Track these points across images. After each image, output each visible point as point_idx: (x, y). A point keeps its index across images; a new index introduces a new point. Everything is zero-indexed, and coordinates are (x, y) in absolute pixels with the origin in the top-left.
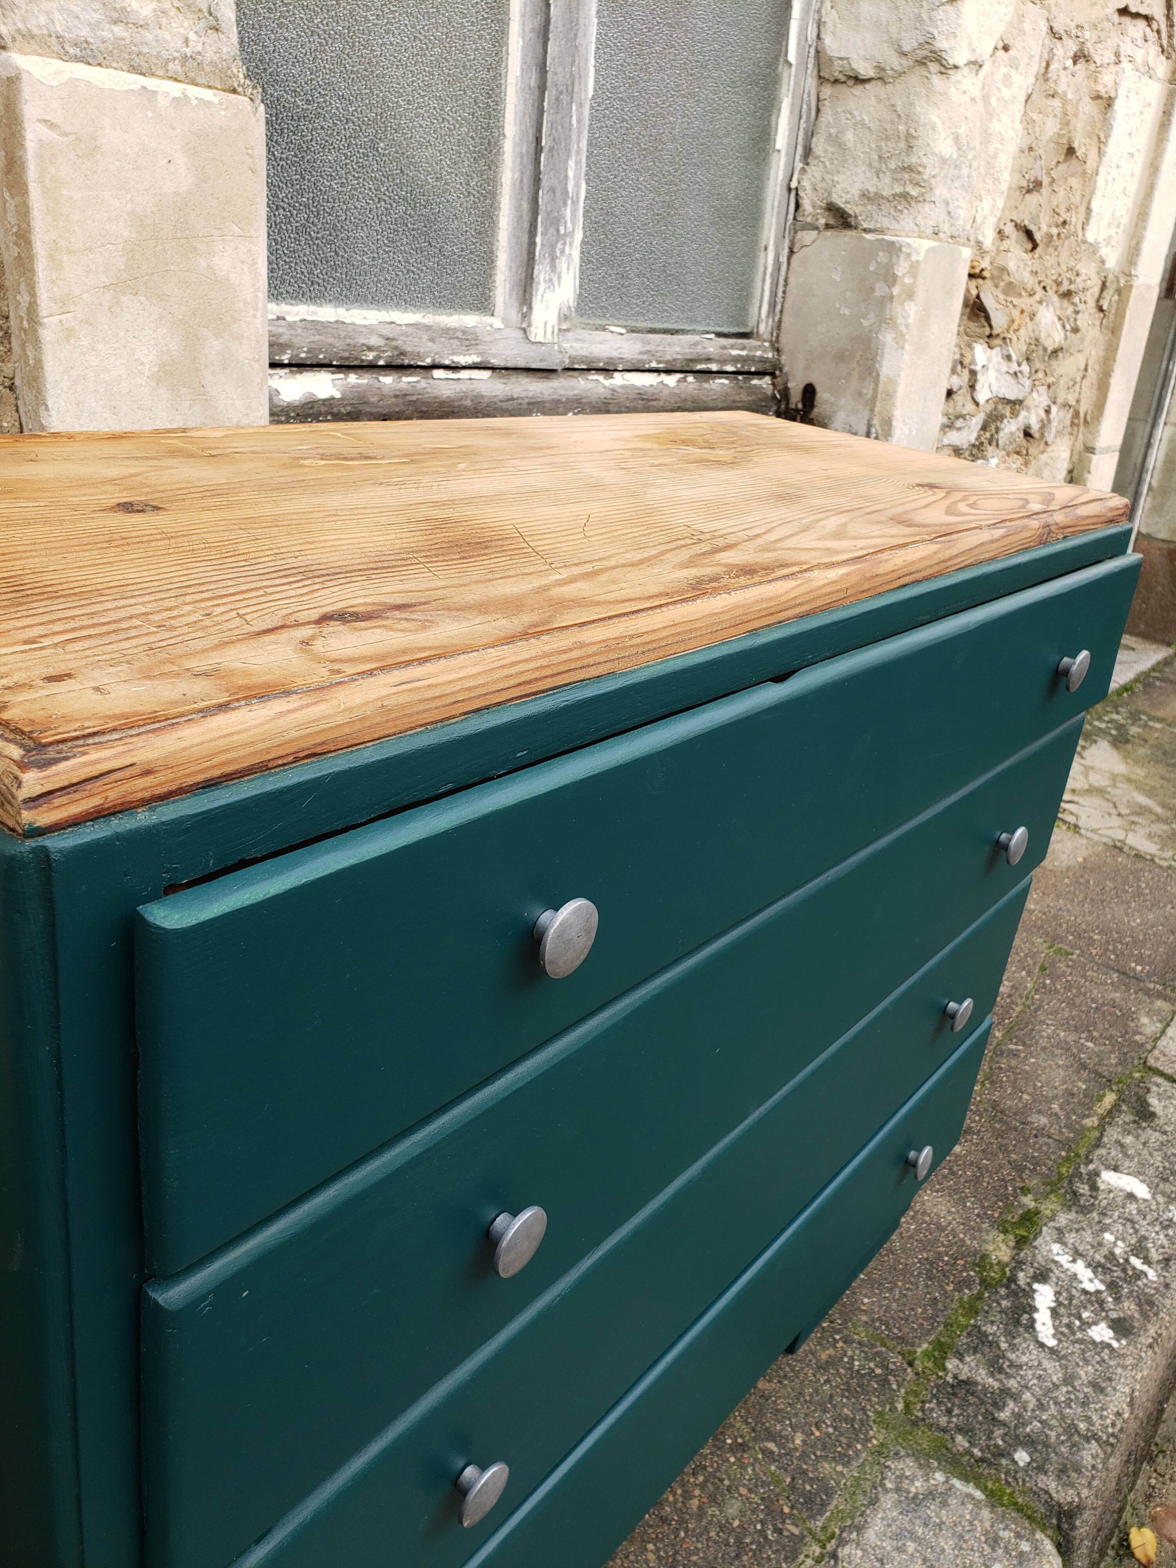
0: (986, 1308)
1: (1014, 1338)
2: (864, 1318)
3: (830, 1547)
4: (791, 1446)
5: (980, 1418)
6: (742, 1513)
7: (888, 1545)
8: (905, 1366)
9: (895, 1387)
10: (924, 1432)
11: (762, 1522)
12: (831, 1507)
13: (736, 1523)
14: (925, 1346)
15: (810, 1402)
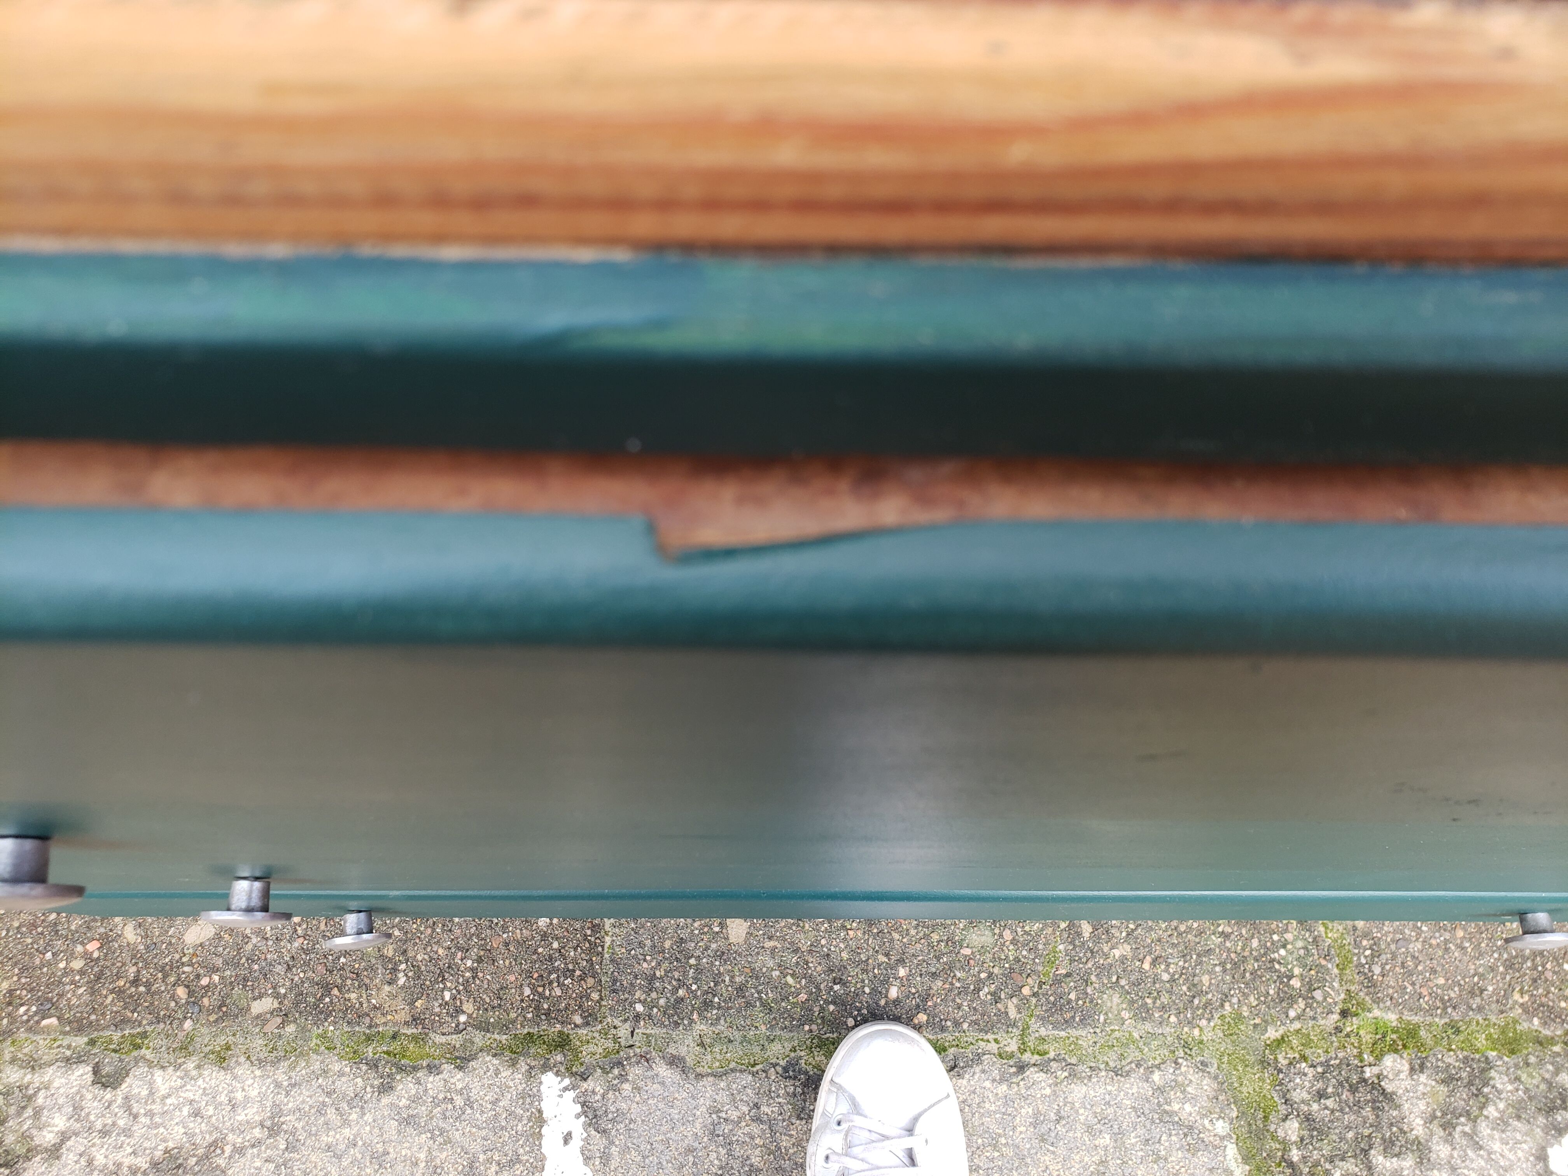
0: (1532, 1059)
1: (1519, 1118)
3: (1027, 1057)
4: (1106, 949)
5: (1350, 1135)
6: (983, 950)
7: (1084, 1115)
8: (1337, 1009)
9: (1292, 1014)
10: (1262, 1080)
11: (990, 975)
12: (1073, 1032)
13: (967, 951)
14: (1392, 1018)
15: (1180, 934)
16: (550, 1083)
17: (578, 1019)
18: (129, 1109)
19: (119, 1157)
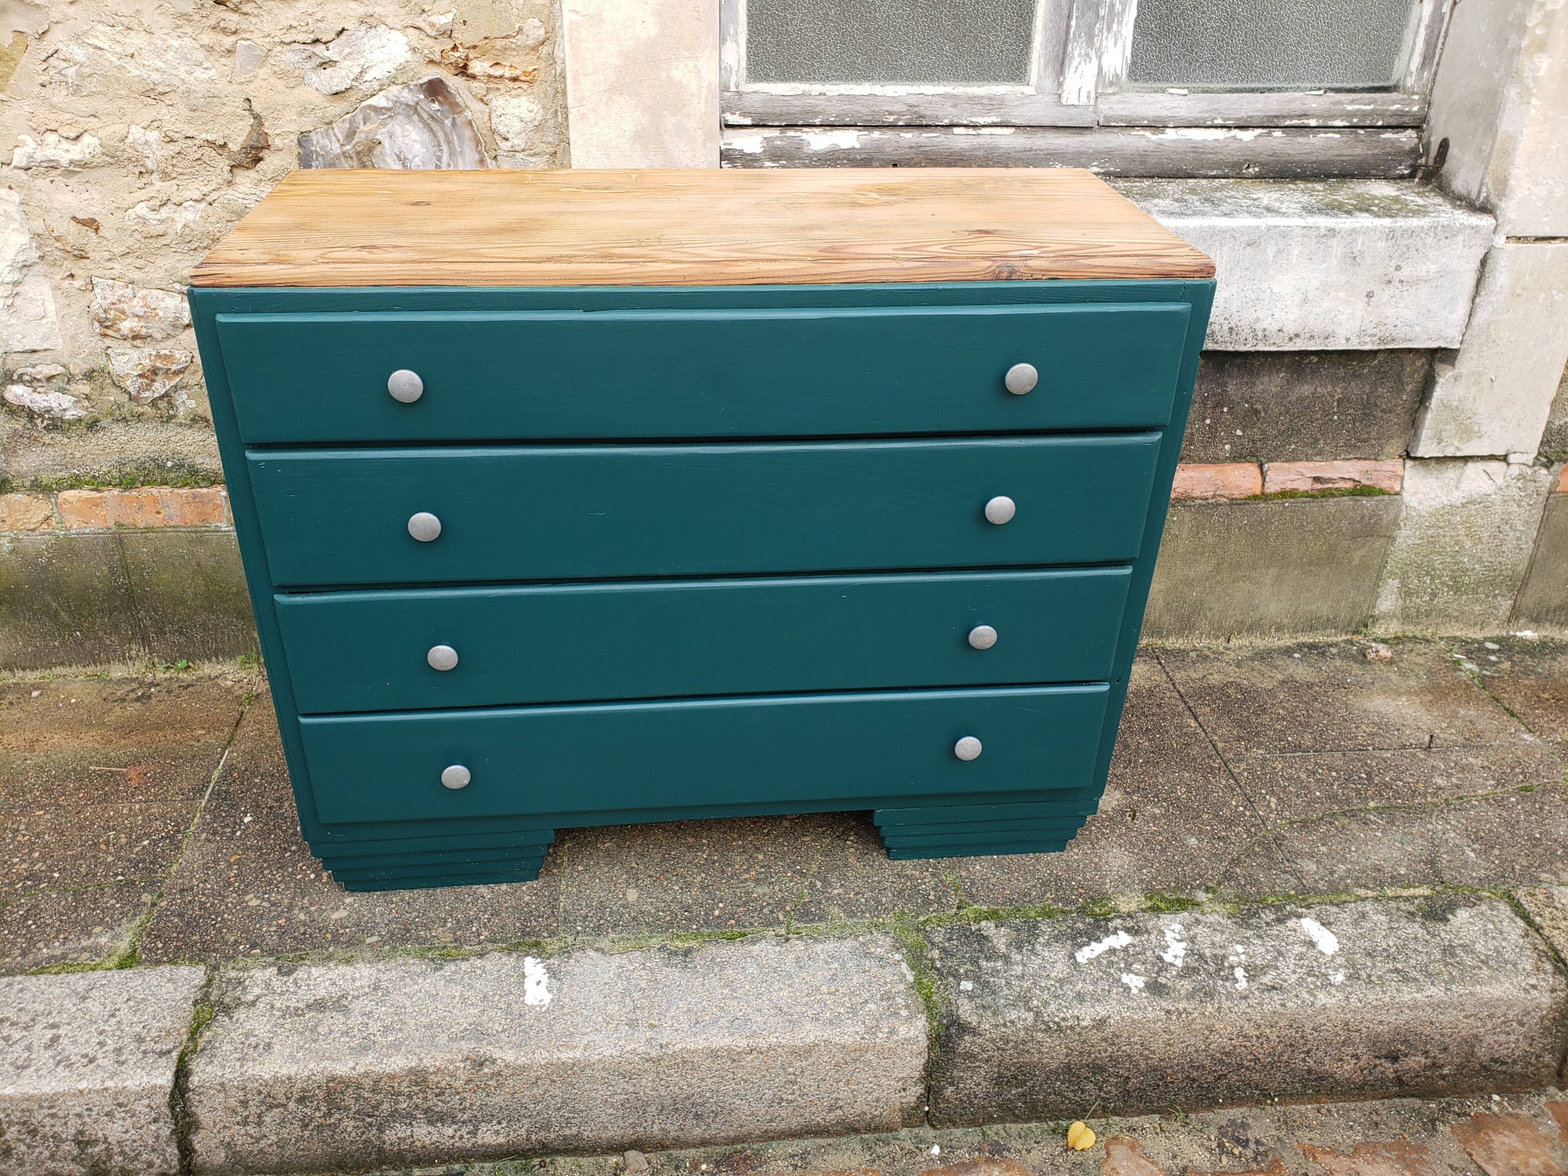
0: (1061, 919)
1: (1057, 942)
2: (964, 874)
3: (790, 935)
4: (830, 890)
5: (967, 955)
6: (764, 894)
8: (955, 906)
9: (932, 909)
10: (918, 936)
11: (769, 904)
12: (815, 924)
13: (755, 897)
14: (985, 908)
16: (529, 961)
17: (545, 934)
18: (296, 984)
19: (288, 1004)
